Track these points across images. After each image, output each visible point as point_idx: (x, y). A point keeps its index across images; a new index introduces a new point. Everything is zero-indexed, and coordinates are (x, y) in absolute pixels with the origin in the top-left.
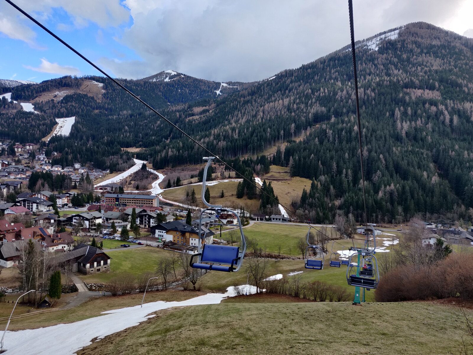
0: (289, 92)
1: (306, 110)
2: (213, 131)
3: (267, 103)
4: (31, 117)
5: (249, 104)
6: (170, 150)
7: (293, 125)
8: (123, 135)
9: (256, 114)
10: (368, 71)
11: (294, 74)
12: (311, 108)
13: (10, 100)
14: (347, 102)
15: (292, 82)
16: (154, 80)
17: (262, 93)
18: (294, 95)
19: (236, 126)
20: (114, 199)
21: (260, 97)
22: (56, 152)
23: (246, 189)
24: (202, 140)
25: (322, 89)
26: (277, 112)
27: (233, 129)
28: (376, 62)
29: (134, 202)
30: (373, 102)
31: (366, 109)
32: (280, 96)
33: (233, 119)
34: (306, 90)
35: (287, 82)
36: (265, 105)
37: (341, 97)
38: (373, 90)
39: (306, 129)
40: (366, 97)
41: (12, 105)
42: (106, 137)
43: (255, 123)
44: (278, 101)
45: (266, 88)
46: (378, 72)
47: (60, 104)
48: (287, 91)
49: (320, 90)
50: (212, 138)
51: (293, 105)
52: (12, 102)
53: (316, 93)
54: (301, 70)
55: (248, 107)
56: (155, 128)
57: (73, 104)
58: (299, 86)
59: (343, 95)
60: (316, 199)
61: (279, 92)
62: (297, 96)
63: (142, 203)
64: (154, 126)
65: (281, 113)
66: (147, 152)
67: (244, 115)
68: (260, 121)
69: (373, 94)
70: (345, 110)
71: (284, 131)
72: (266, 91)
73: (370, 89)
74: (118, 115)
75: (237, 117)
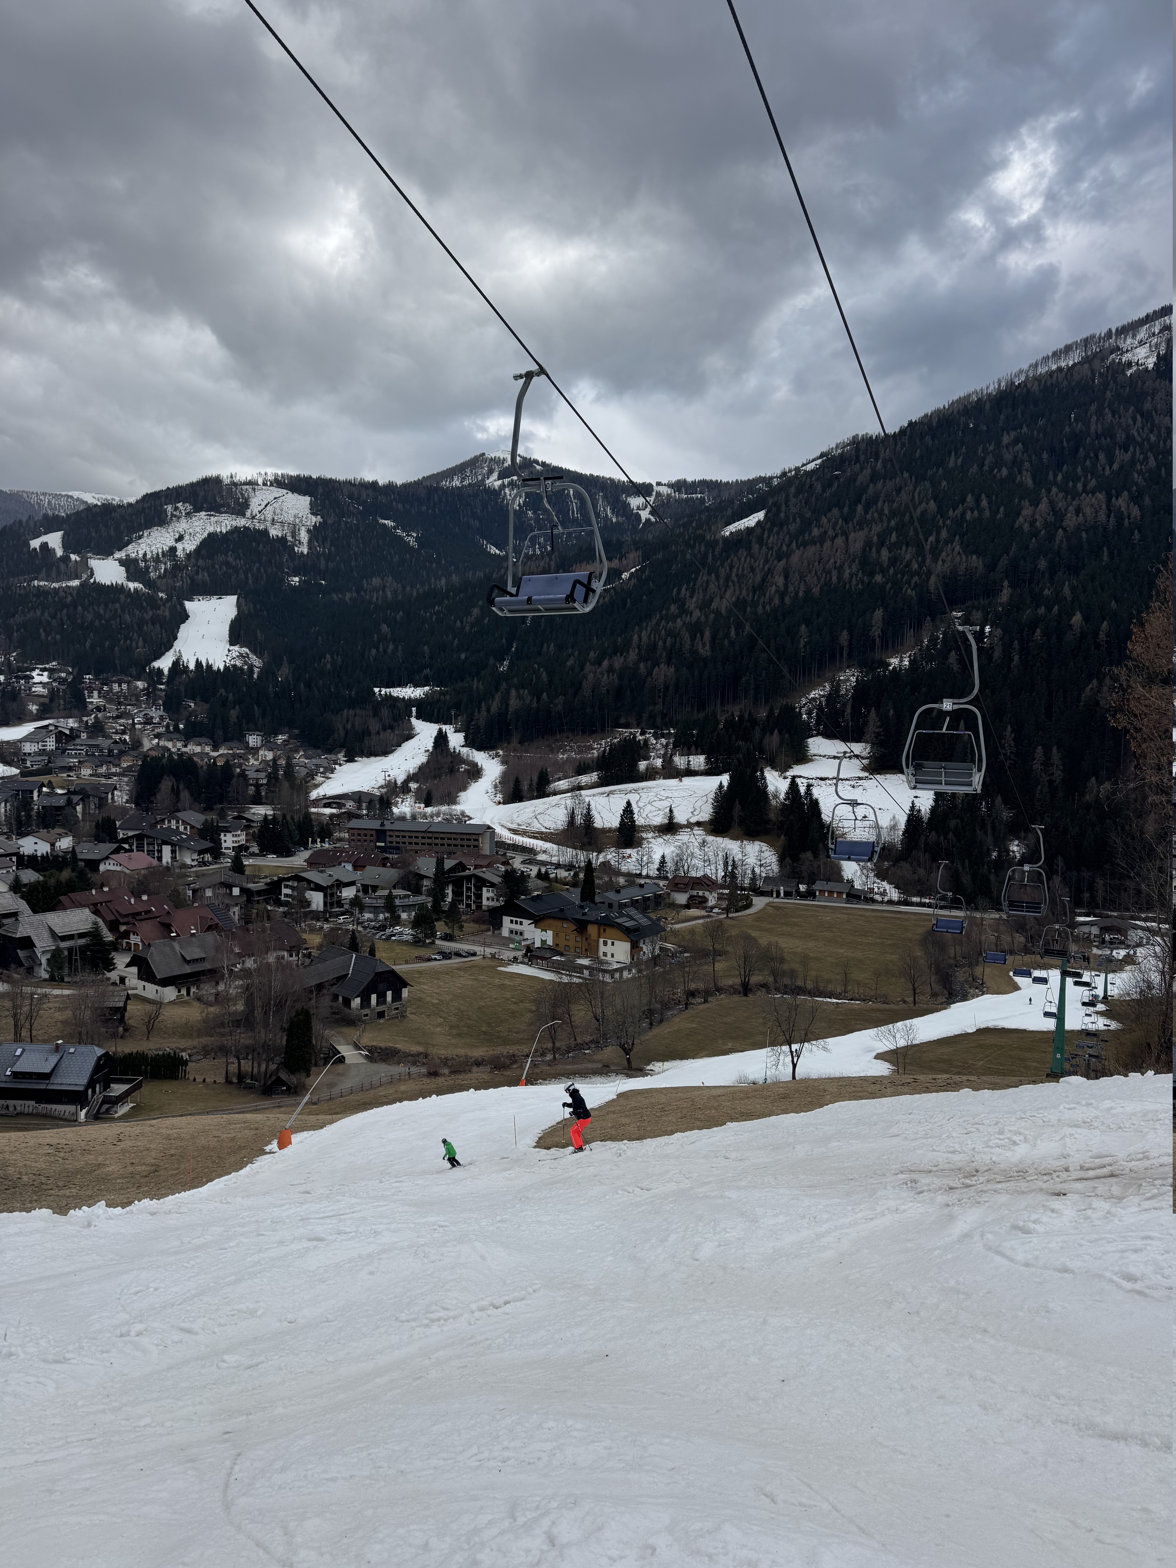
0: (867, 509)
1: (920, 567)
2: (636, 637)
3: (798, 548)
4: (118, 600)
5: (742, 553)
6: (513, 693)
7: (879, 614)
8: (378, 650)
9: (764, 580)
10: (1121, 436)
11: (882, 455)
12: (935, 560)
13: (59, 553)
14: (1051, 538)
15: (874, 477)
16: (456, 482)
17: (782, 515)
18: (882, 521)
19: (703, 619)
20: (374, 833)
21: (775, 529)
22: (193, 699)
23: (737, 807)
24: (605, 663)
25: (969, 498)
26: (829, 572)
27: (696, 629)
28: (1147, 406)
29: (427, 841)
30: (1137, 536)
31: (1111, 556)
32: (836, 524)
33: (695, 599)
34: (920, 503)
35: (860, 478)
36: (793, 551)
37: (1032, 523)
38: (1136, 499)
39: (918, 626)
40: (1112, 519)
41: (67, 566)
42: (328, 656)
43: (760, 610)
44: (833, 540)
45: (793, 500)
46: (1153, 438)
47: (193, 560)
48: (860, 508)
49: (963, 501)
50: (633, 656)
51: (878, 551)
52: (65, 559)
53: (951, 513)
54: (905, 439)
55: (739, 559)
56: (467, 629)
57: (231, 559)
58: (899, 490)
59: (1037, 517)
60: (951, 835)
61: (835, 511)
62: (893, 523)
63: (449, 845)
64: (462, 622)
65: (840, 578)
66: (448, 697)
67: (727, 586)
68: (777, 601)
69: (1136, 512)
70: (1043, 564)
71: (851, 634)
72: (793, 510)
73: (1126, 493)
74: (358, 591)
75: (705, 590)
